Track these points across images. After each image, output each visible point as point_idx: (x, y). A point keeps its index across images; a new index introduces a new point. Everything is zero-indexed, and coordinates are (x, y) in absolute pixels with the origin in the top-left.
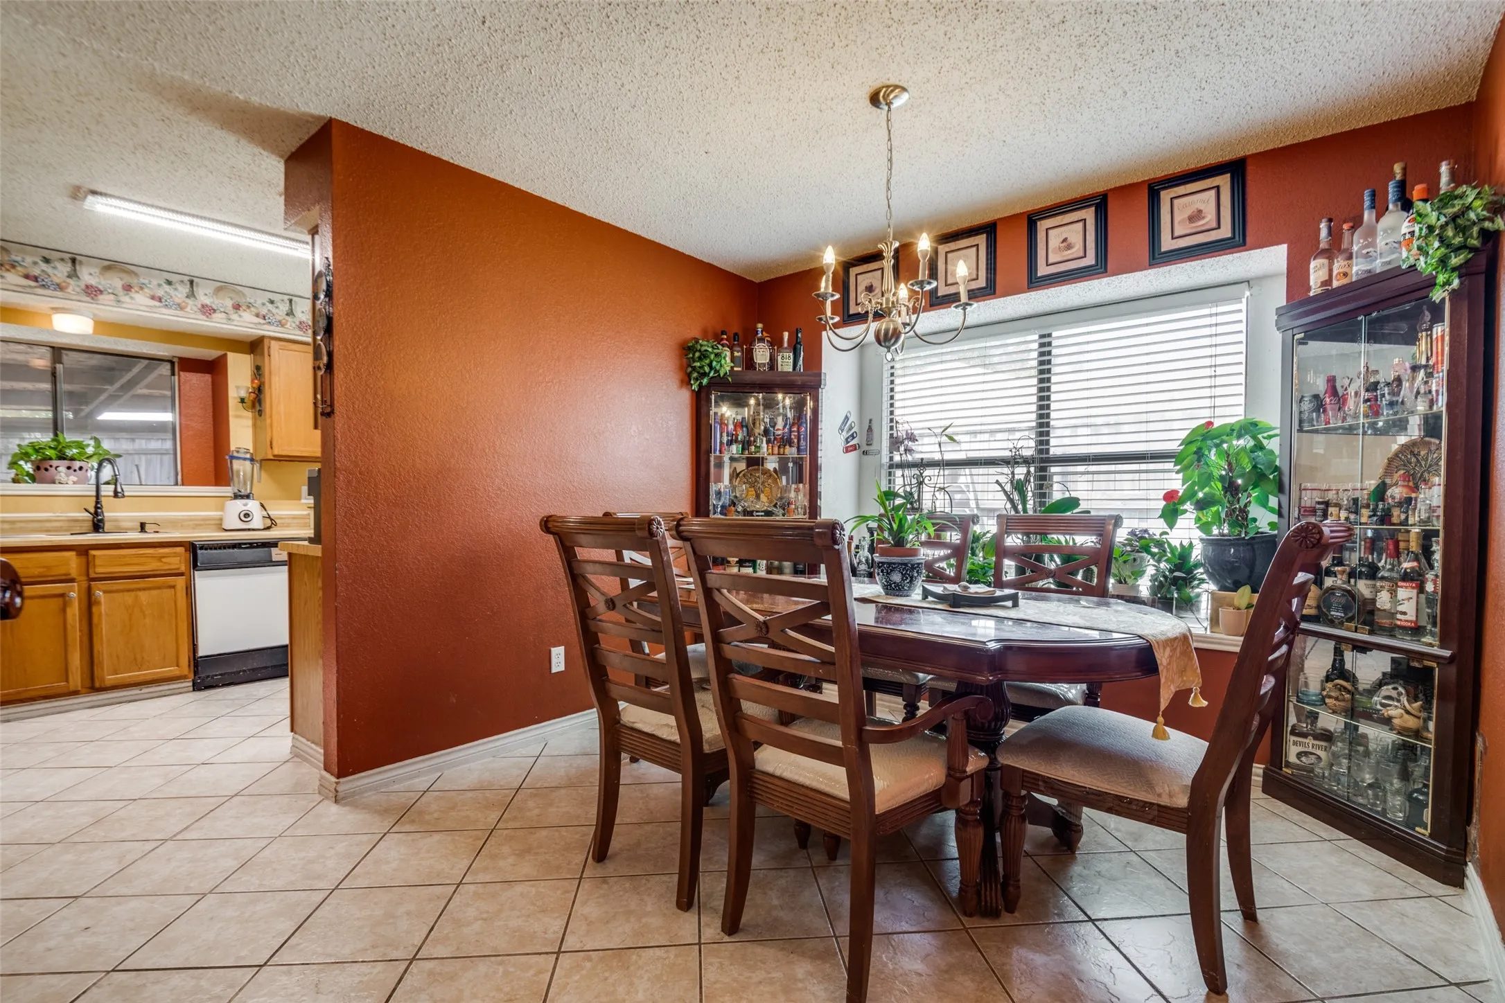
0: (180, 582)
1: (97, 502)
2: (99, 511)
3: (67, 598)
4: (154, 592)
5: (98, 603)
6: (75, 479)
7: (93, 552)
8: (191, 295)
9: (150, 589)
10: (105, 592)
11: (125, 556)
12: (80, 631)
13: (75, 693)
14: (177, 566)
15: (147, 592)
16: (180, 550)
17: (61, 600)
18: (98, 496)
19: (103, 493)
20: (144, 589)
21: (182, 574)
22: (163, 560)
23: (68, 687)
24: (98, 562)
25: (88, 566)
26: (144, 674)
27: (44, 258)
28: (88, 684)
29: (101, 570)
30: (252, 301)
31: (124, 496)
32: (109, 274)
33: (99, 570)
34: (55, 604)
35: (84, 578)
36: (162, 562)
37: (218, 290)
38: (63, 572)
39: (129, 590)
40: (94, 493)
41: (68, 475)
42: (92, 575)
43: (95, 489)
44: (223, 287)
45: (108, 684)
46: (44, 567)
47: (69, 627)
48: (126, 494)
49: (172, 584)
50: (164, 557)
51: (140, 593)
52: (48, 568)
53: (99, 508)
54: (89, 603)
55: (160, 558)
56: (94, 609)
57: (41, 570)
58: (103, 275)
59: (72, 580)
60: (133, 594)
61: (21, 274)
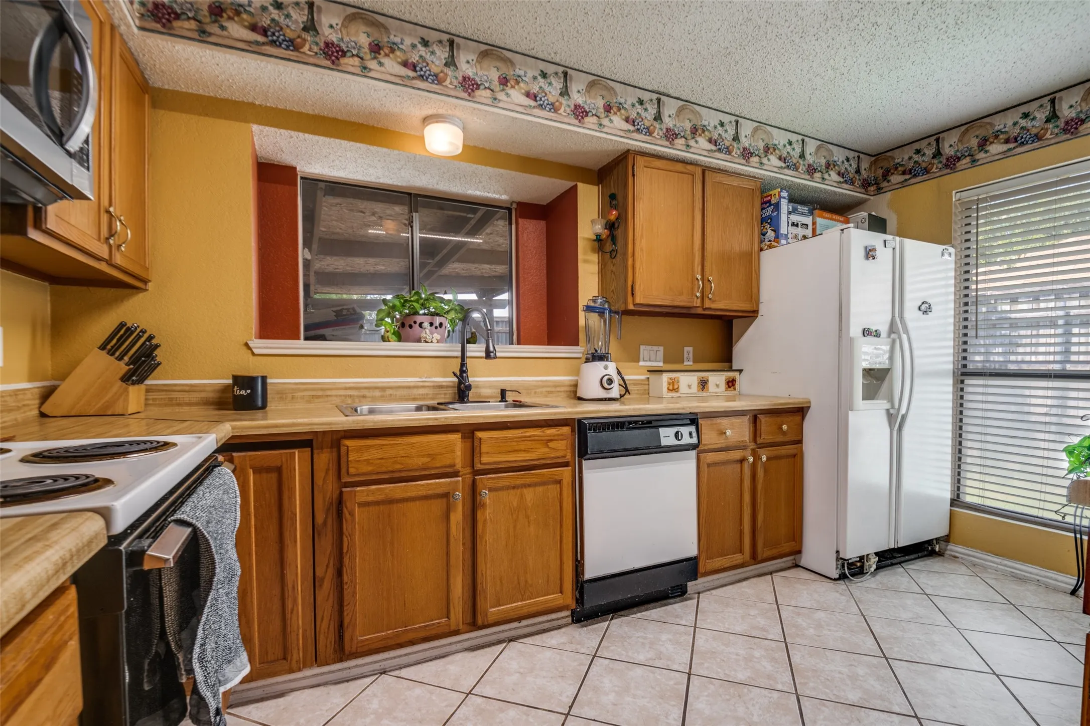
0: (566, 472)
1: (463, 364)
2: (465, 375)
3: (451, 500)
4: (540, 489)
5: (484, 505)
6: (439, 337)
7: (479, 434)
8: (565, 92)
9: (535, 485)
10: (490, 490)
11: (511, 439)
12: (464, 544)
13: (456, 633)
14: (560, 454)
15: (531, 489)
16: (566, 430)
17: (444, 500)
18: (463, 357)
19: (468, 354)
20: (529, 486)
21: (566, 464)
22: (551, 444)
23: (449, 625)
24: (484, 448)
25: (473, 451)
26: (528, 605)
27: (422, 39)
28: (469, 619)
29: (487, 458)
30: (622, 101)
31: (495, 357)
32: (486, 63)
33: (485, 459)
34: (437, 506)
35: (468, 470)
36: (548, 446)
37: (591, 85)
38: (448, 463)
39: (514, 488)
40: (459, 354)
41: (432, 333)
42: (478, 466)
43: (460, 349)
44: (597, 82)
45: (491, 619)
46: (429, 455)
47: (452, 540)
48: (498, 355)
49: (558, 478)
50: (551, 440)
51: (525, 491)
52: (432, 456)
53: (464, 372)
54: (474, 505)
55: (547, 442)
56: (479, 515)
57: (426, 460)
58: (480, 63)
59: (455, 474)
60: (518, 491)
61: (399, 60)
